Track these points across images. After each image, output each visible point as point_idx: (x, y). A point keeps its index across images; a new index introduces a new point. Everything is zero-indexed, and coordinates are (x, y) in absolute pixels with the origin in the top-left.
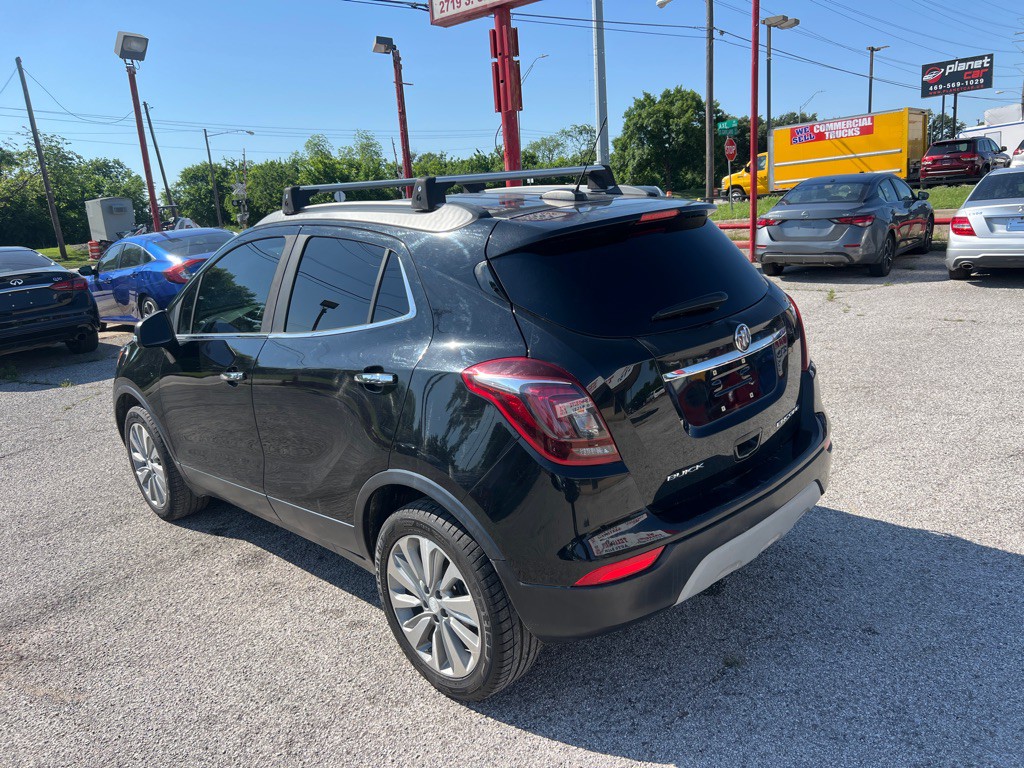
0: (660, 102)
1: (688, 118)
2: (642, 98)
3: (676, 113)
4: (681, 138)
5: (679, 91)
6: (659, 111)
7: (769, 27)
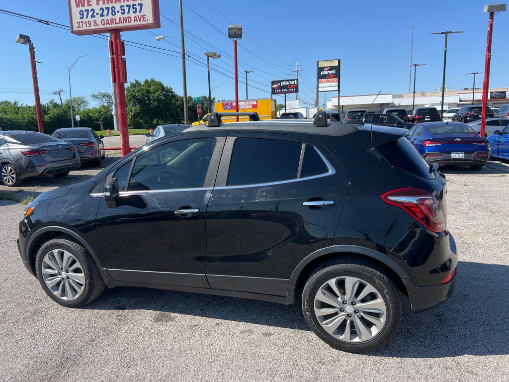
0: (143, 85)
1: (159, 94)
2: (134, 82)
3: (152, 91)
4: (156, 103)
5: (153, 81)
6: (143, 89)
7: (208, 56)
